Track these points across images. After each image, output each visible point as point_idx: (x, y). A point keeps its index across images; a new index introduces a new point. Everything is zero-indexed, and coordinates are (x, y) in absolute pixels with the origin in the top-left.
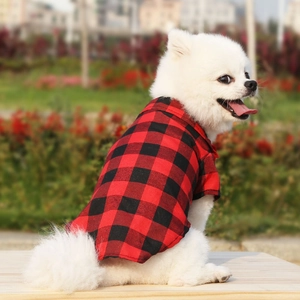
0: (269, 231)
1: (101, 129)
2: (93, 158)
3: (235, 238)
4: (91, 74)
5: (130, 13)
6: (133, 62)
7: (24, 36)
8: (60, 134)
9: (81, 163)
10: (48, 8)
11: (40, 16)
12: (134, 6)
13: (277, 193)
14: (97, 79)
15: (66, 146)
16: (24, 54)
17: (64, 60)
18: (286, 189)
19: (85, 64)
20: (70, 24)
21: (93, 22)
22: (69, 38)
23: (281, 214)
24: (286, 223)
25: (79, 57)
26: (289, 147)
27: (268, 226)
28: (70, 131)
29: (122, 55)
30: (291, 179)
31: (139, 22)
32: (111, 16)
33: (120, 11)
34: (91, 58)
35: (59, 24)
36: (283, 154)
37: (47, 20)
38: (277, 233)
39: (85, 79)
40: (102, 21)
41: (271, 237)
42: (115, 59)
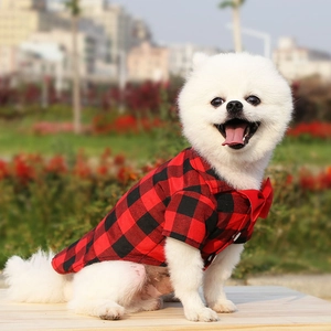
0: (273, 269)
1: (104, 170)
2: (96, 199)
3: (240, 276)
4: (83, 120)
5: (118, 61)
6: (122, 110)
7: (14, 84)
8: (63, 175)
9: (85, 204)
10: (37, 56)
11: (29, 64)
12: (122, 54)
13: (280, 231)
14: (90, 125)
15: (71, 187)
16: (16, 101)
17: (56, 107)
18: (288, 227)
19: (77, 111)
20: (60, 73)
21: (82, 70)
22: (59, 86)
23: (284, 252)
24: (289, 261)
25: (70, 104)
26: (290, 187)
27: (271, 264)
28: (74, 173)
29: (112, 102)
30: (293, 218)
31: (127, 70)
32: (100, 65)
33: (108, 59)
34: (83, 105)
35: (48, 72)
36: (284, 194)
37: (37, 68)
38: (281, 271)
39: (77, 125)
40: (91, 69)
41: (275, 275)
42: (106, 106)
